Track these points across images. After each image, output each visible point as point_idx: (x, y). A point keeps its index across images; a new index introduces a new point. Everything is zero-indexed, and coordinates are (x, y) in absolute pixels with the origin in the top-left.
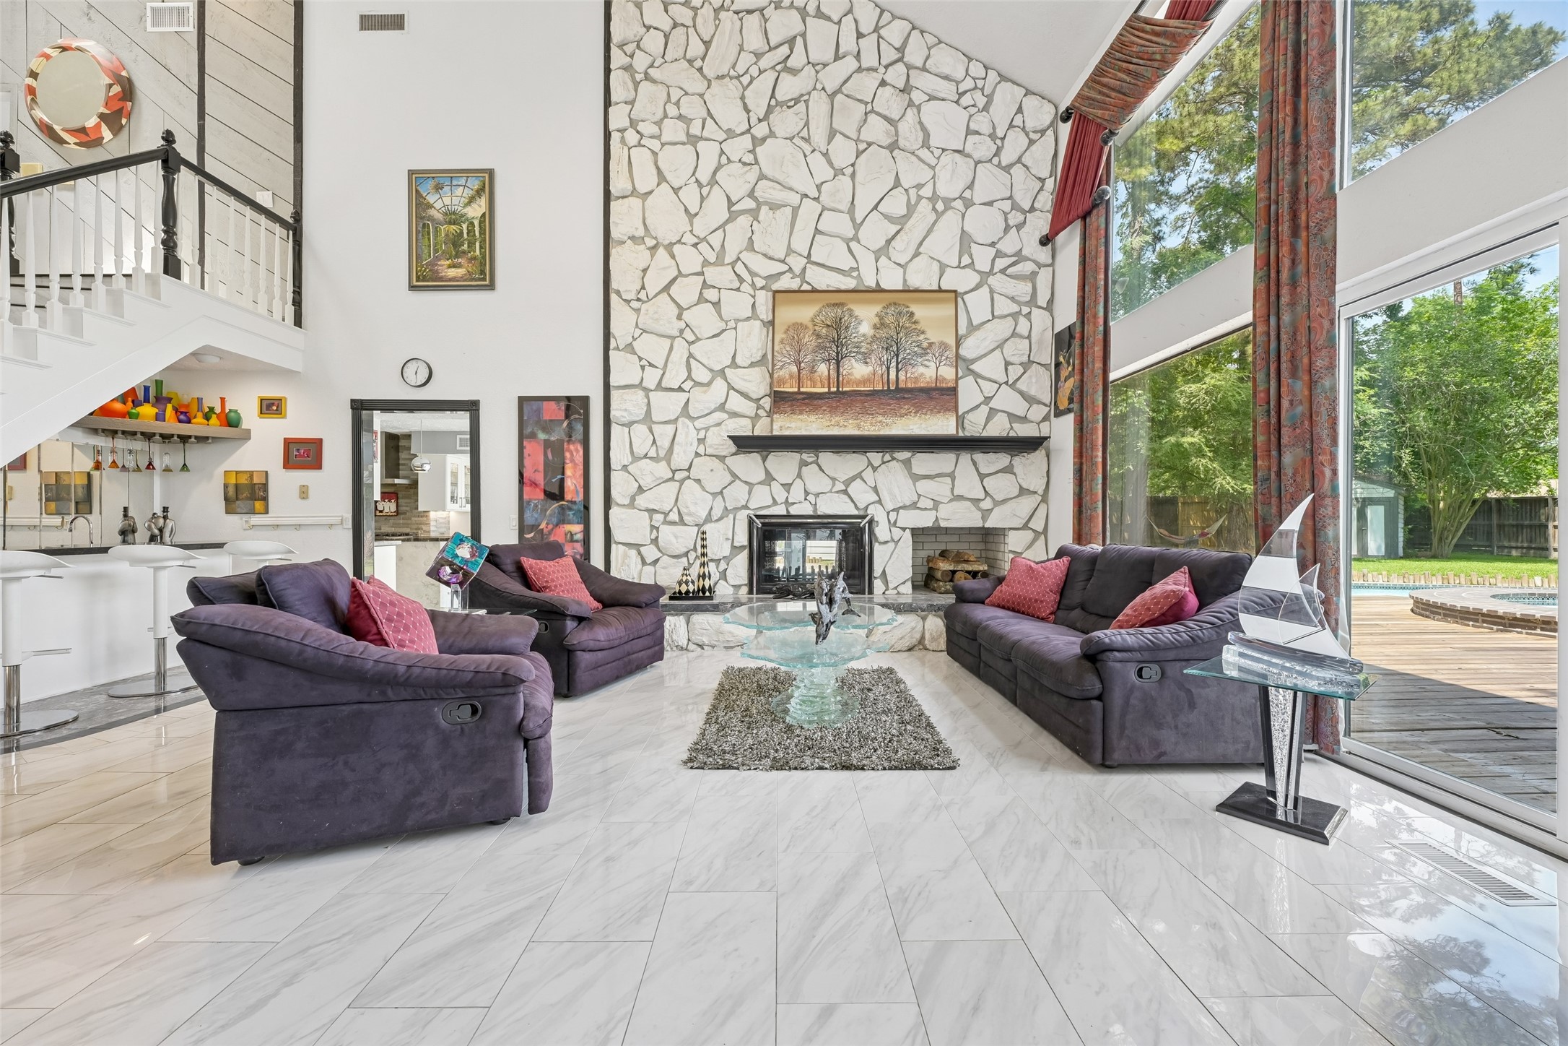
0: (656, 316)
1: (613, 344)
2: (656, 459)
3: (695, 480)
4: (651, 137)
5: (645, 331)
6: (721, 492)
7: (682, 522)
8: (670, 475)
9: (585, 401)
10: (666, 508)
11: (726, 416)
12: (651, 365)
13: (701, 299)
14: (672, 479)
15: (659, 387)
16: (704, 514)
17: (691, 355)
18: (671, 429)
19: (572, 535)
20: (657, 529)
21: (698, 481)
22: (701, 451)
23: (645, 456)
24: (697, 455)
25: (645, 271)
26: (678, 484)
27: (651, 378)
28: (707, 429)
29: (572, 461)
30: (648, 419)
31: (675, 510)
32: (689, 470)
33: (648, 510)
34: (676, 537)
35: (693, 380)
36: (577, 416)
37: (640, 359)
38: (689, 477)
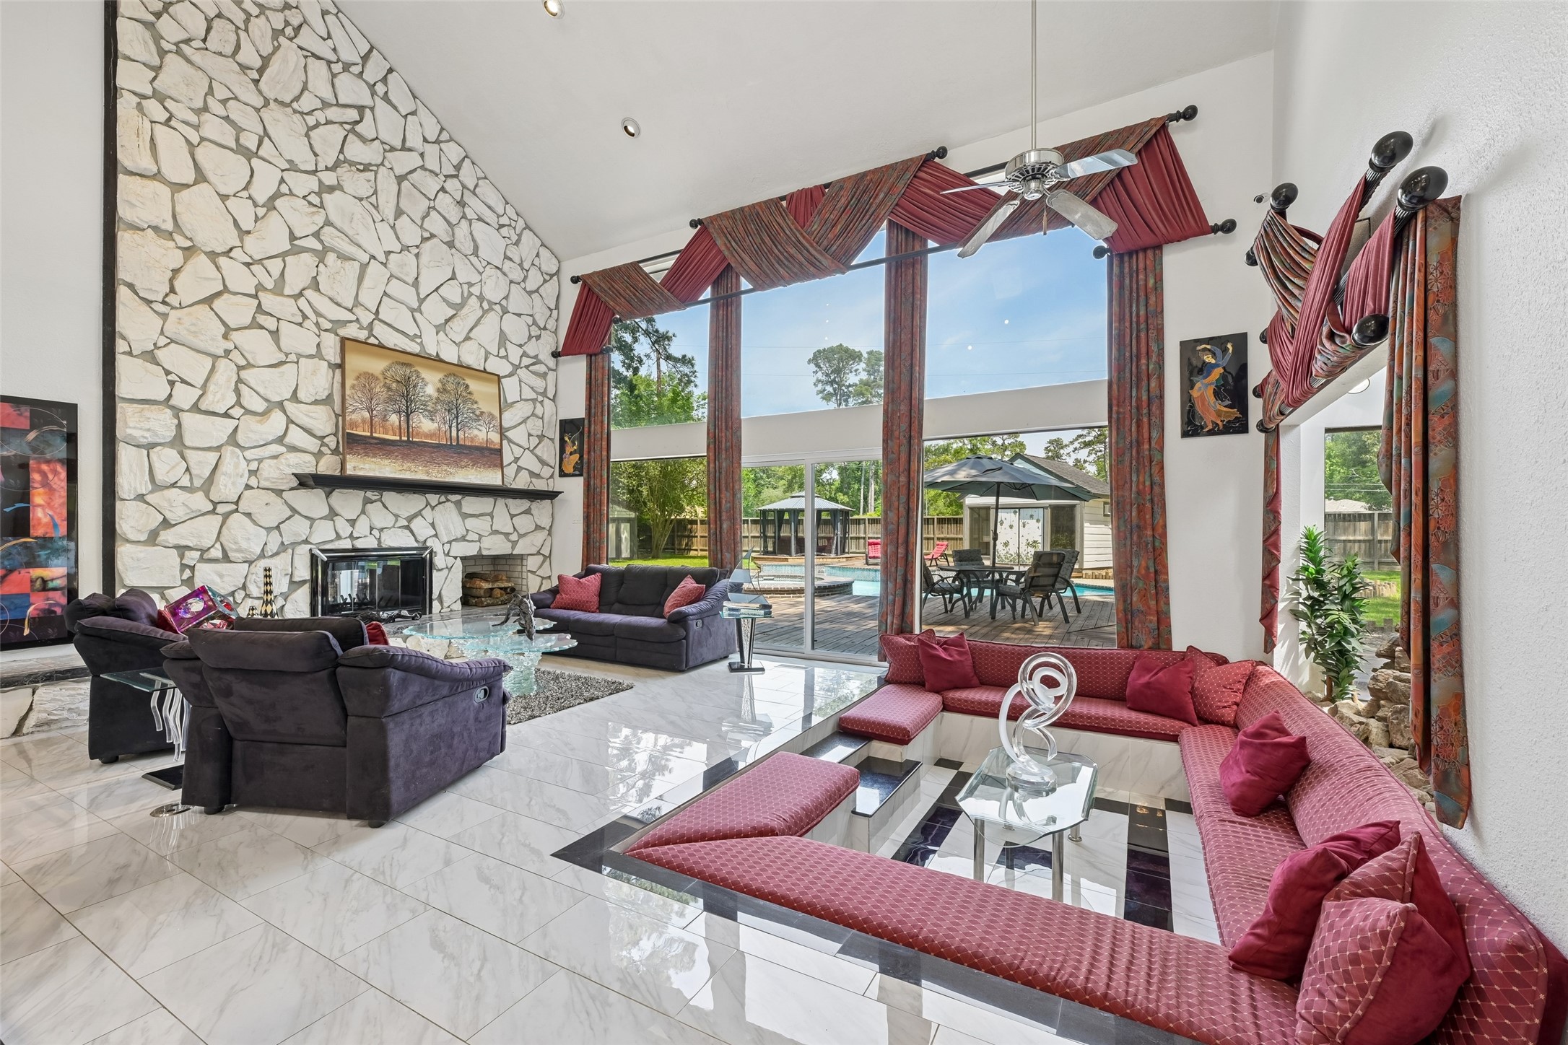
0: (193, 329)
1: (121, 346)
2: (190, 489)
3: (243, 514)
4: (183, 122)
5: (172, 341)
6: (278, 527)
7: (226, 558)
8: (210, 507)
9: (70, 411)
10: (207, 543)
11: (283, 449)
12: (183, 381)
13: (255, 325)
14: (213, 512)
15: (196, 408)
16: (258, 551)
17: (240, 380)
18: (212, 457)
19: (44, 582)
20: (192, 568)
21: (249, 515)
22: (253, 482)
23: (174, 485)
24: (248, 487)
25: (176, 272)
26: (220, 518)
27: (184, 397)
28: (260, 461)
29: (45, 484)
30: (178, 441)
31: (218, 545)
32: (237, 503)
33: (177, 547)
34: (221, 576)
35: (243, 407)
36: (55, 428)
37: (168, 373)
38: (237, 511)
